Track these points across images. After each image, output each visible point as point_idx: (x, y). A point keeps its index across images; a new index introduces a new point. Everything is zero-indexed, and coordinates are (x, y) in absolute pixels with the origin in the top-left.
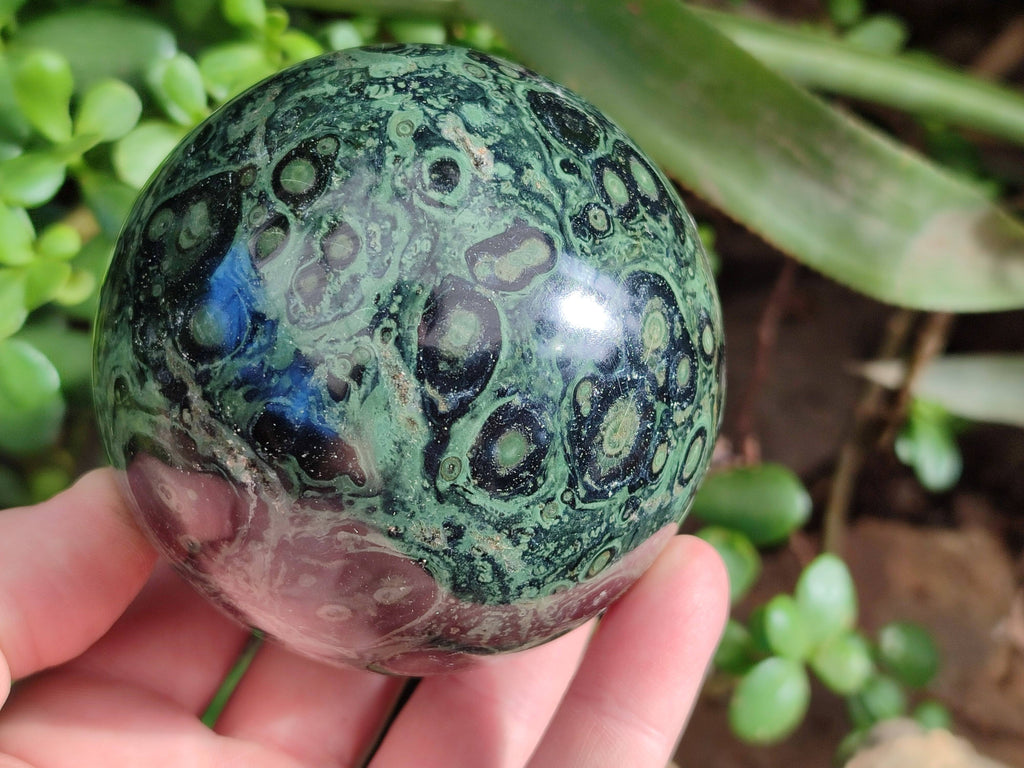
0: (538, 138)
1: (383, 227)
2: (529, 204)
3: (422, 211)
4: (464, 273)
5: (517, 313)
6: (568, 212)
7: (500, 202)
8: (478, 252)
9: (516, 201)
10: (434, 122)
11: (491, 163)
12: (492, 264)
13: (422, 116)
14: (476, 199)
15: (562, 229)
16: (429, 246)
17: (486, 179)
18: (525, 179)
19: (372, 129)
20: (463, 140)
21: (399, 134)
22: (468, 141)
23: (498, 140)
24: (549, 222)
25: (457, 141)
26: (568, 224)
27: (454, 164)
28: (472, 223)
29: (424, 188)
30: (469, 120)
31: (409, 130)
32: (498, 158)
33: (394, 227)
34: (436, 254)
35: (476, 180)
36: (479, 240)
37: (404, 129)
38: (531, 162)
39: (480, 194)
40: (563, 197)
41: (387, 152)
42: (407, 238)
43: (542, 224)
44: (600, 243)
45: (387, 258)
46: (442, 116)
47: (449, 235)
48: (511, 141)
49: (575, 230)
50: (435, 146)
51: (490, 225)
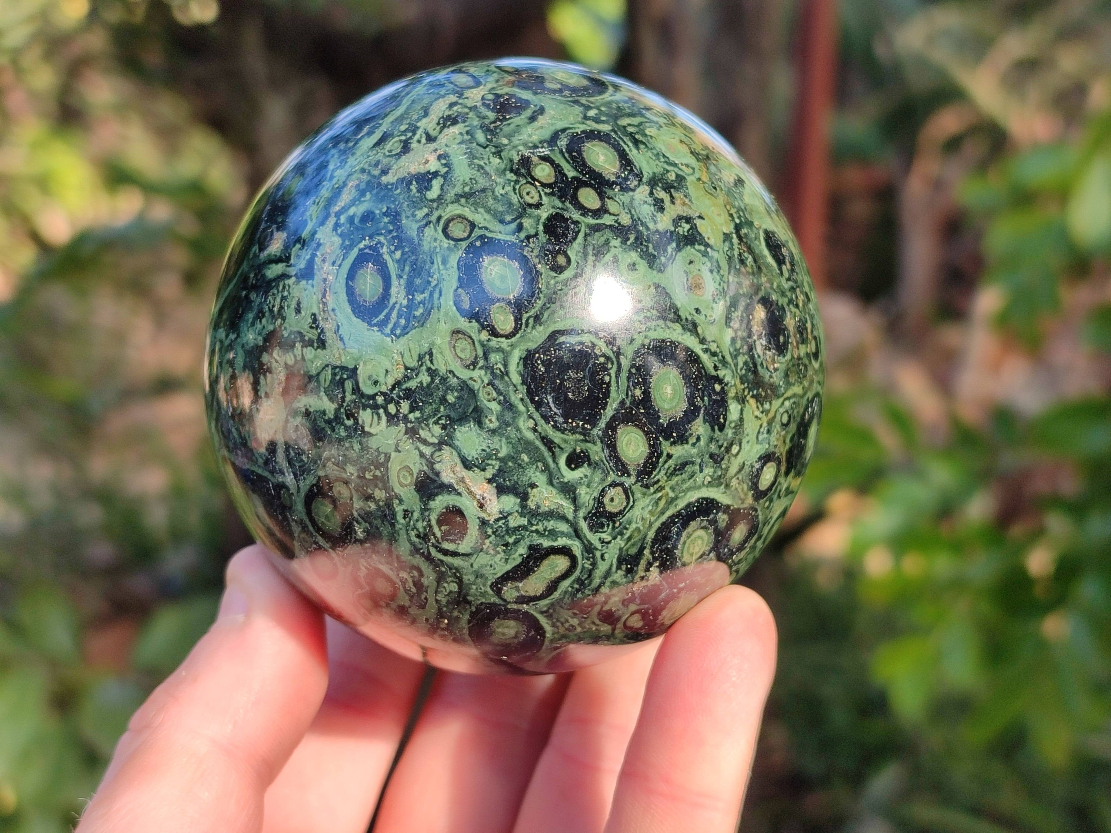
0: (538, 443)
1: (412, 575)
2: (540, 528)
3: (442, 561)
4: (495, 599)
5: (551, 611)
6: (581, 514)
7: (510, 537)
8: (501, 583)
9: (527, 530)
10: (431, 464)
11: (494, 498)
12: (517, 589)
13: (418, 457)
14: (487, 541)
15: (577, 534)
16: (457, 587)
17: (493, 520)
18: (531, 504)
19: (375, 477)
20: (462, 480)
21: (402, 485)
22: (467, 481)
23: (497, 468)
24: (563, 534)
25: (457, 484)
26: (584, 525)
27: (459, 512)
28: (489, 563)
29: (437, 541)
30: (465, 452)
31: (409, 480)
32: (501, 490)
33: (421, 574)
34: (464, 591)
35: (484, 523)
36: (499, 575)
37: (405, 477)
38: (534, 479)
39: (490, 536)
40: (574, 500)
41: (395, 505)
42: (435, 583)
43: (556, 540)
44: (620, 524)
45: (423, 597)
46: (437, 454)
47: (472, 578)
48: (510, 464)
49: (591, 528)
50: (437, 495)
51: (507, 560)
